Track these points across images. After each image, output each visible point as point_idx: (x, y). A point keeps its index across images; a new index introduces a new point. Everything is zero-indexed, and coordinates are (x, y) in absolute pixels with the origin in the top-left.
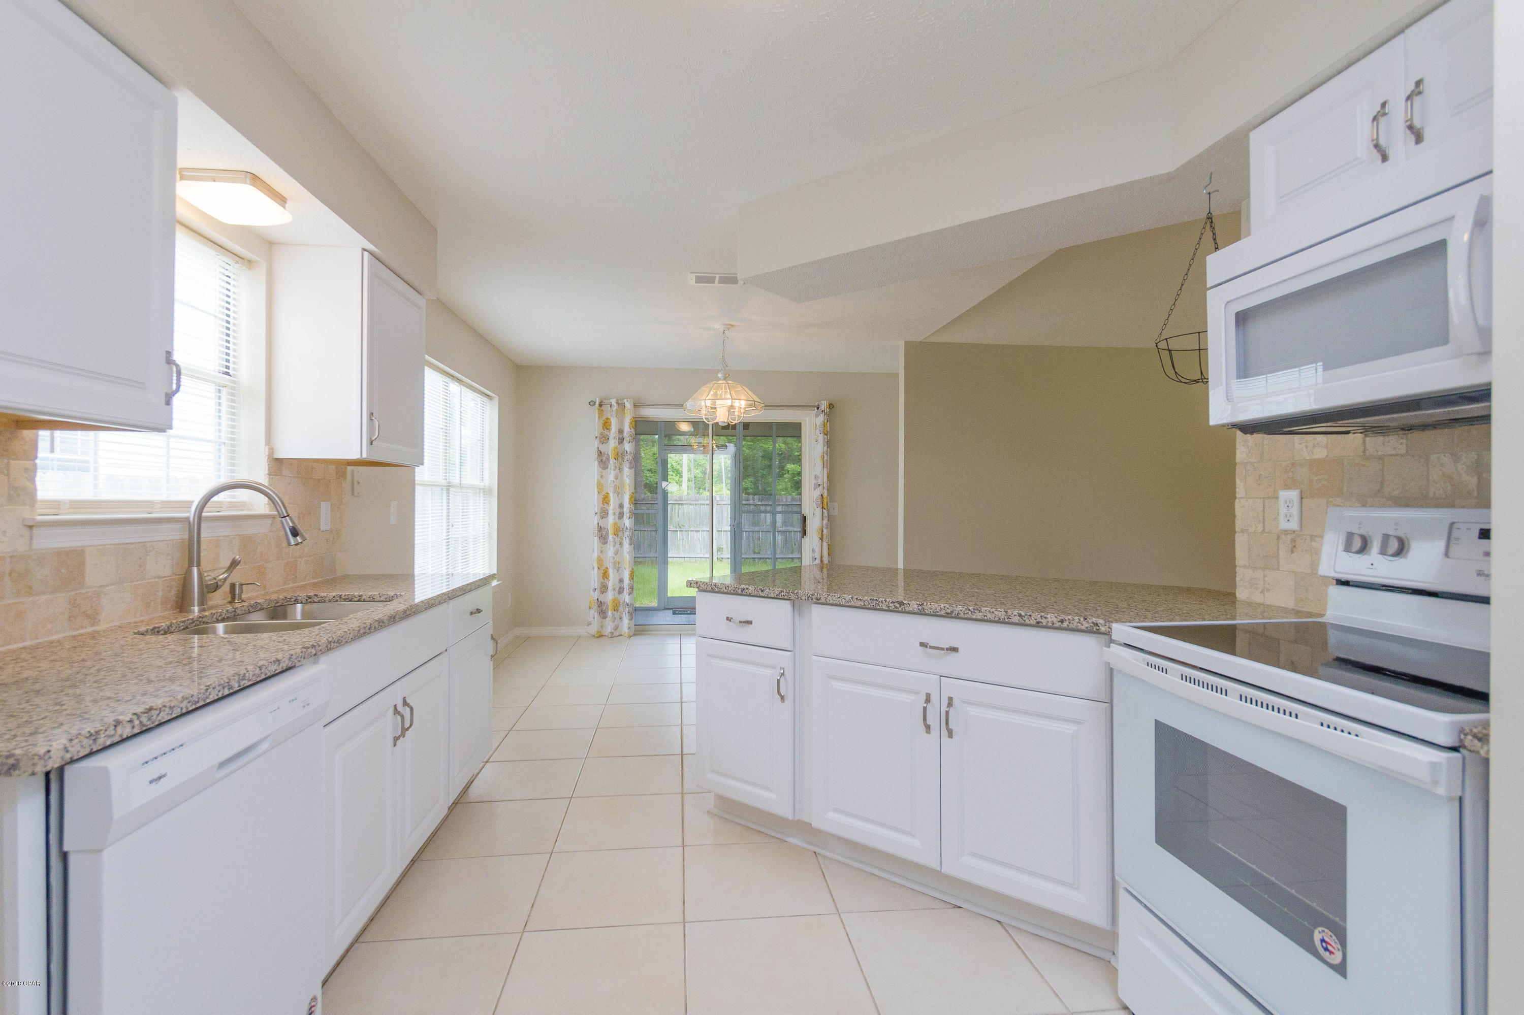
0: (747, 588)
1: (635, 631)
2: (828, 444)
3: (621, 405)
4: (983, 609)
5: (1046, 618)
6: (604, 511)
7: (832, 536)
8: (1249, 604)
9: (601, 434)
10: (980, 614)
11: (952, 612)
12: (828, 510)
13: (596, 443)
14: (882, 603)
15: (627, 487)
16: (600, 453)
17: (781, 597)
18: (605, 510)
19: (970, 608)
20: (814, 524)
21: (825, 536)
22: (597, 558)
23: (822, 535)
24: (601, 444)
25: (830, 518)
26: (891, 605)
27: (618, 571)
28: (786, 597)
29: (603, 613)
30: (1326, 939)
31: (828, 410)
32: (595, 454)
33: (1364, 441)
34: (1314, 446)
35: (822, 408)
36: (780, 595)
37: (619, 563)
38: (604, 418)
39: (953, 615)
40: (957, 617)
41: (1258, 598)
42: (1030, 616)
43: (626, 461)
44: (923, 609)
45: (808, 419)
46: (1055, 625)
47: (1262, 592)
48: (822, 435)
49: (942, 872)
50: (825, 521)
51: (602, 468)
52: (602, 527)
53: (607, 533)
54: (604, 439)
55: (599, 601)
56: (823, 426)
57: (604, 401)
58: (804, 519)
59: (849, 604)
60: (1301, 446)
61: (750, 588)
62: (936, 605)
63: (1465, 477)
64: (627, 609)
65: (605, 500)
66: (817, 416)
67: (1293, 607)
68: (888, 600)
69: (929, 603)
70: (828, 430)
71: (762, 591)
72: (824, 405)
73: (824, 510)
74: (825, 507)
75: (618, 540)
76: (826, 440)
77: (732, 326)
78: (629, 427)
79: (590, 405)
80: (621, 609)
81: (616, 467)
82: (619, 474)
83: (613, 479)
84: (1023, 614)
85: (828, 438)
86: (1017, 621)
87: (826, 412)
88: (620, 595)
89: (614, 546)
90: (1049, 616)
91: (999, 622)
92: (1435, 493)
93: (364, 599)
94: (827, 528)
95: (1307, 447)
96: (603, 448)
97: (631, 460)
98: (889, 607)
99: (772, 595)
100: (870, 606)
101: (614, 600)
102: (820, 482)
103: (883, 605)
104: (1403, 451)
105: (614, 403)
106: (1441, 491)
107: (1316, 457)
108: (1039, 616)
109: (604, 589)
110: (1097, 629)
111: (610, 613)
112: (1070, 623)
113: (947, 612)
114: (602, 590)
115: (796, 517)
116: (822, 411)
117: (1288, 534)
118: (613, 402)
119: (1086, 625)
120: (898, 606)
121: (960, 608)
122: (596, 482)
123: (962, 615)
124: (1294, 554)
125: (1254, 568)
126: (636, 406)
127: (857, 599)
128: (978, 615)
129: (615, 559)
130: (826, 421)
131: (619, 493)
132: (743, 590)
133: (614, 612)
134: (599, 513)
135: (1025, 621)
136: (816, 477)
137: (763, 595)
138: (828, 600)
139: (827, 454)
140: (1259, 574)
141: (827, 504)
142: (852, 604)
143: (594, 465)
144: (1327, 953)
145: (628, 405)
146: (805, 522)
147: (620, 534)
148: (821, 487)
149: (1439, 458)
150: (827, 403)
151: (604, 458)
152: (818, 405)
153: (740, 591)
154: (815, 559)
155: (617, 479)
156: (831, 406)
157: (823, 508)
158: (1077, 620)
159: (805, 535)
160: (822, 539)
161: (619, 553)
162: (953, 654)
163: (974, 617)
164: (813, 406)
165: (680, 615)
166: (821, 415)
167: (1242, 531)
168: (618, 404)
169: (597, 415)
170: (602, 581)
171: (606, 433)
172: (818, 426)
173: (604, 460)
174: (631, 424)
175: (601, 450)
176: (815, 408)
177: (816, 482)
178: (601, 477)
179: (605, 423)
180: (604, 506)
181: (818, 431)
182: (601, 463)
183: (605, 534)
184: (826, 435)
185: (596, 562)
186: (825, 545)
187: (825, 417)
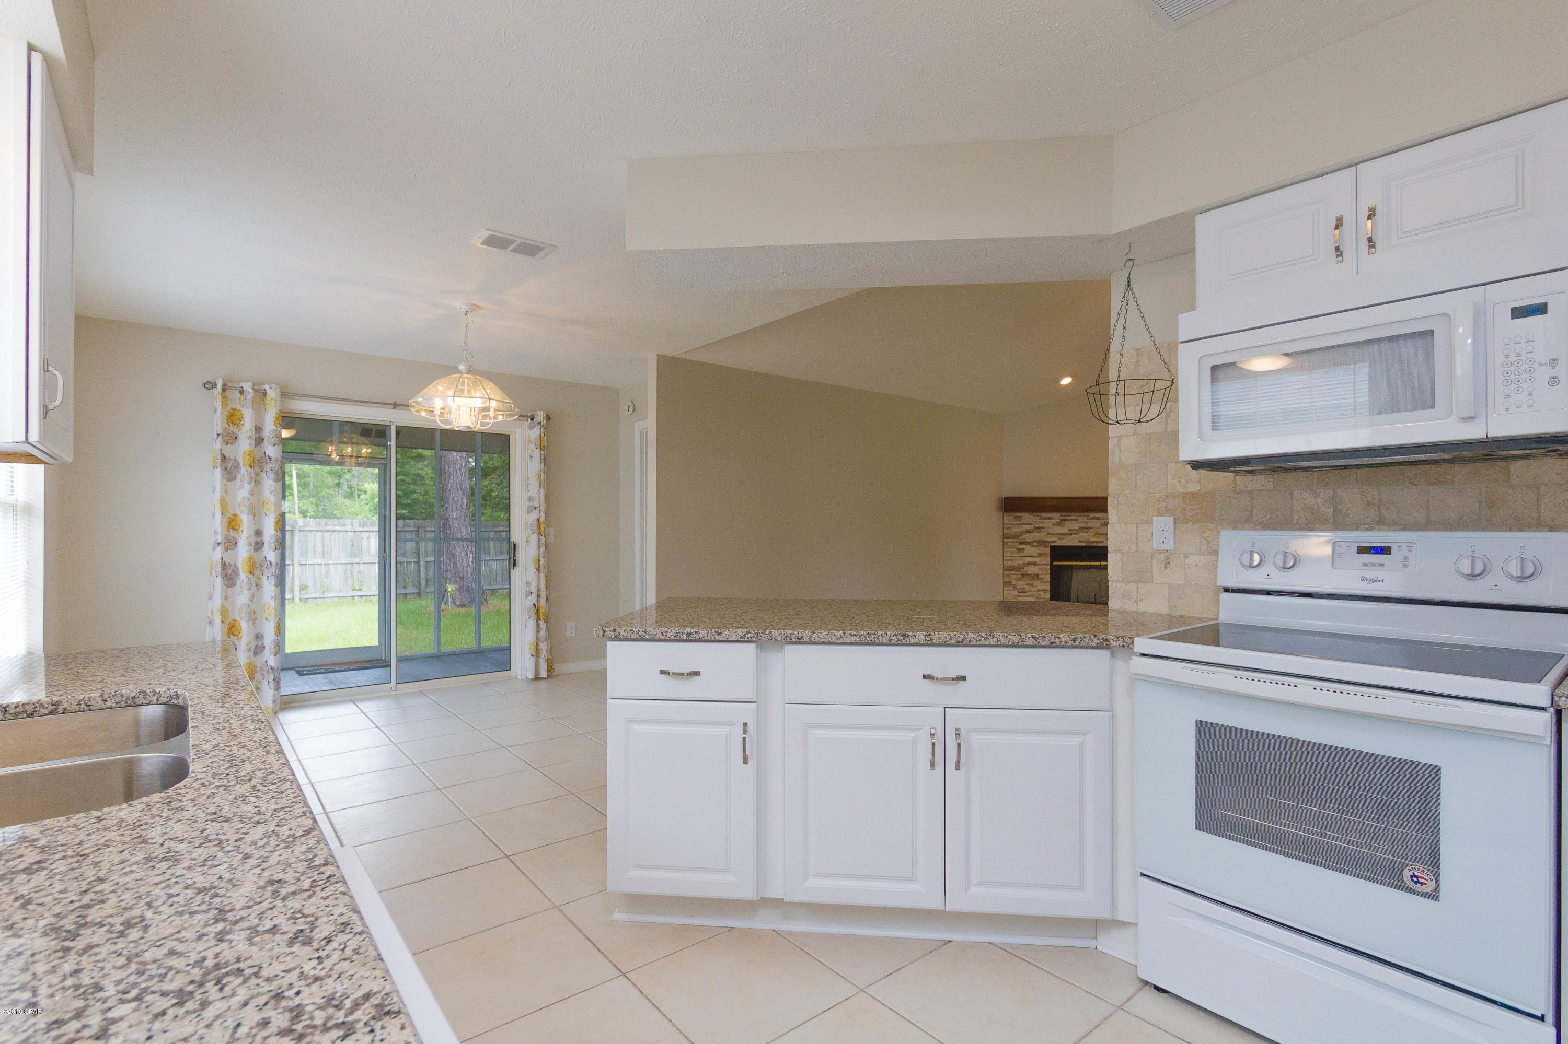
0: (696, 632)
1: (281, 704)
2: (544, 461)
3: (260, 393)
4: (997, 634)
5: (1059, 638)
6: (229, 541)
8: (1122, 612)
9: (225, 430)
10: (994, 639)
11: (963, 640)
12: (545, 537)
13: (218, 445)
14: (883, 637)
15: (270, 507)
16: (225, 459)
17: (746, 640)
18: (232, 538)
19: (983, 634)
20: (528, 552)
21: (542, 566)
22: (219, 606)
23: (539, 566)
24: (226, 446)
25: (547, 545)
26: (893, 638)
27: (254, 623)
28: (754, 639)
30: (1417, 874)
31: (545, 422)
32: (216, 461)
33: (1235, 480)
34: (1187, 482)
35: (538, 418)
36: (746, 638)
37: (255, 612)
38: (228, 408)
39: (965, 643)
40: (969, 645)
41: (1130, 606)
42: (1044, 637)
43: (269, 470)
44: (931, 639)
45: (518, 431)
46: (1068, 644)
47: (1136, 601)
48: (539, 450)
49: (947, 910)
50: (542, 549)
51: (229, 480)
52: (227, 564)
53: (235, 571)
54: (230, 438)
56: (539, 440)
57: (230, 384)
58: (514, 547)
59: (841, 641)
60: (1174, 481)
61: (701, 631)
62: (945, 635)
63: (1323, 509)
64: (272, 676)
65: (233, 524)
66: (530, 428)
67: (1167, 613)
68: (889, 633)
69: (936, 633)
70: (545, 445)
71: (719, 634)
72: (540, 416)
73: (541, 537)
74: (542, 533)
75: (254, 581)
76: (543, 457)
77: (478, 307)
78: (275, 424)
79: (206, 387)
80: (258, 676)
81: (251, 478)
82: (257, 489)
83: (247, 495)
84: (1037, 636)
86: (1031, 644)
87: (542, 424)
88: (258, 657)
89: (250, 589)
90: (1062, 636)
91: (1013, 646)
92: (1298, 520)
93: (65, 709)
94: (544, 557)
95: (1180, 482)
96: (229, 451)
97: (278, 469)
98: (890, 640)
99: (734, 638)
100: (868, 641)
102: (536, 504)
103: (883, 639)
104: (1270, 487)
106: (1304, 519)
107: (1189, 490)
108: (1053, 637)
110: (1106, 644)
112: (1081, 641)
113: (958, 640)
115: (505, 546)
116: (539, 423)
117: (1161, 553)
118: (248, 387)
119: (1096, 641)
120: (902, 638)
121: (971, 635)
122: (219, 498)
123: (974, 642)
124: (1168, 569)
125: (1127, 582)
126: (285, 395)
127: (850, 634)
128: (992, 641)
129: (248, 608)
130: (542, 435)
131: (255, 515)
132: (688, 635)
134: (222, 544)
135: (1039, 642)
136: (530, 499)
137: (720, 639)
138: (812, 639)
139: (544, 473)
140: (1133, 587)
141: (544, 529)
142: (845, 640)
144: (1419, 885)
145: (272, 394)
146: (515, 550)
147: (257, 572)
148: (537, 510)
149: (1301, 494)
150: (543, 414)
151: (232, 467)
152: (533, 416)
153: (684, 637)
154: (531, 593)
155: (252, 495)
156: (548, 418)
157: (540, 534)
158: (1088, 638)
159: (515, 565)
160: (538, 570)
161: (255, 598)
162: (962, 682)
163: (987, 643)
164: (527, 417)
166: (537, 427)
167: (1115, 551)
168: (255, 391)
170: (228, 638)
171: (233, 430)
172: (532, 440)
173: (229, 468)
174: (278, 422)
175: (225, 454)
176: (529, 419)
177: (531, 504)
178: (226, 492)
179: (232, 415)
180: (229, 534)
181: (532, 446)
182: (225, 471)
183: (230, 573)
184: (543, 450)
185: (219, 613)
186: (542, 576)
187: (542, 429)
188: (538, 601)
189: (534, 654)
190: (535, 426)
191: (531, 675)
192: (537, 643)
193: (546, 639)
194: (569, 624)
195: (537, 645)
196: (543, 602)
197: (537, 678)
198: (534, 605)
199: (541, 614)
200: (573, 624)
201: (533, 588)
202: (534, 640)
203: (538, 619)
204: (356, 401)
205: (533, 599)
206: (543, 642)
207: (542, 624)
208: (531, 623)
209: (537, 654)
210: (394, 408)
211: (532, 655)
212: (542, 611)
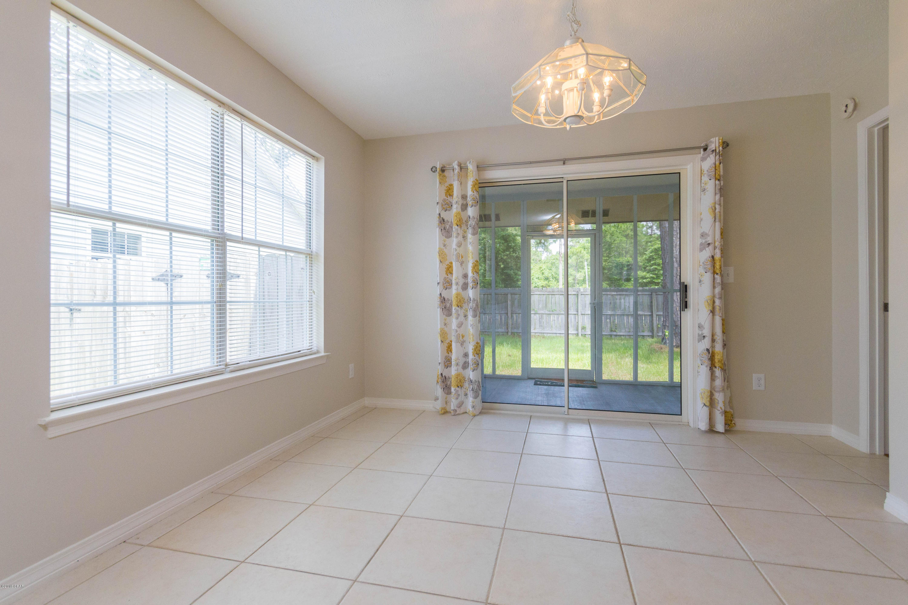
1: (481, 409)
2: (720, 192)
3: (462, 167)
6: (447, 282)
7: (726, 308)
9: (444, 200)
12: (722, 276)
13: (438, 210)
15: (470, 255)
16: (442, 221)
18: (450, 281)
20: (701, 293)
21: (717, 308)
22: (439, 330)
23: (714, 308)
24: (443, 211)
25: (724, 286)
27: (462, 345)
29: (447, 389)
31: (721, 148)
32: (436, 221)
35: (712, 147)
37: (463, 337)
38: (446, 184)
43: (470, 227)
48: (713, 181)
50: (718, 290)
51: (446, 237)
52: (445, 299)
53: (451, 305)
54: (447, 206)
55: (443, 375)
56: (713, 169)
57: (446, 166)
58: (685, 289)
64: (472, 387)
65: (449, 270)
66: (703, 159)
70: (722, 173)
72: (715, 143)
73: (716, 276)
74: (718, 271)
75: (461, 312)
76: (718, 187)
78: (473, 192)
79: (432, 170)
80: (465, 385)
81: (458, 234)
82: (463, 242)
83: (456, 248)
85: (722, 184)
87: (717, 151)
88: (465, 371)
89: (458, 318)
94: (720, 298)
96: (444, 215)
97: (474, 226)
101: (458, 375)
102: (709, 239)
105: (456, 167)
109: (448, 363)
111: (453, 389)
114: (446, 364)
116: (713, 151)
118: (456, 165)
122: (438, 250)
126: (480, 168)
129: (458, 333)
130: (717, 163)
131: (462, 262)
133: (457, 389)
134: (441, 284)
136: (704, 235)
139: (720, 205)
141: (720, 268)
143: (437, 232)
145: (471, 167)
146: (686, 291)
147: (465, 306)
148: (711, 247)
150: (719, 139)
151: (448, 227)
152: (707, 145)
154: (704, 337)
155: (460, 247)
156: (725, 145)
157: (714, 273)
159: (686, 307)
160: (713, 312)
161: (463, 326)
164: (699, 148)
165: (540, 386)
166: (711, 156)
168: (460, 167)
169: (438, 180)
170: (447, 354)
171: (450, 200)
172: (705, 172)
173: (447, 228)
174: (474, 189)
175: (444, 218)
176: (702, 150)
177: (704, 241)
178: (445, 246)
179: (450, 189)
180: (447, 277)
181: (705, 179)
182: (443, 231)
183: (448, 306)
184: (719, 180)
185: (439, 335)
186: (718, 320)
187: (717, 157)
188: (713, 347)
189: (708, 404)
190: (709, 156)
191: (703, 425)
192: (711, 392)
193: (723, 390)
194: (755, 376)
195: (711, 395)
196: (718, 348)
197: (711, 430)
198: (708, 350)
199: (716, 361)
200: (762, 376)
201: (707, 332)
202: (708, 389)
203: (712, 367)
204: (531, 163)
205: (706, 344)
206: (719, 392)
207: (718, 372)
208: (704, 370)
209: (711, 404)
210: (564, 164)
211: (705, 405)
212: (717, 358)
